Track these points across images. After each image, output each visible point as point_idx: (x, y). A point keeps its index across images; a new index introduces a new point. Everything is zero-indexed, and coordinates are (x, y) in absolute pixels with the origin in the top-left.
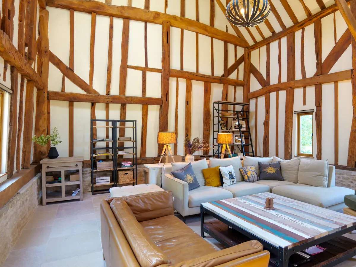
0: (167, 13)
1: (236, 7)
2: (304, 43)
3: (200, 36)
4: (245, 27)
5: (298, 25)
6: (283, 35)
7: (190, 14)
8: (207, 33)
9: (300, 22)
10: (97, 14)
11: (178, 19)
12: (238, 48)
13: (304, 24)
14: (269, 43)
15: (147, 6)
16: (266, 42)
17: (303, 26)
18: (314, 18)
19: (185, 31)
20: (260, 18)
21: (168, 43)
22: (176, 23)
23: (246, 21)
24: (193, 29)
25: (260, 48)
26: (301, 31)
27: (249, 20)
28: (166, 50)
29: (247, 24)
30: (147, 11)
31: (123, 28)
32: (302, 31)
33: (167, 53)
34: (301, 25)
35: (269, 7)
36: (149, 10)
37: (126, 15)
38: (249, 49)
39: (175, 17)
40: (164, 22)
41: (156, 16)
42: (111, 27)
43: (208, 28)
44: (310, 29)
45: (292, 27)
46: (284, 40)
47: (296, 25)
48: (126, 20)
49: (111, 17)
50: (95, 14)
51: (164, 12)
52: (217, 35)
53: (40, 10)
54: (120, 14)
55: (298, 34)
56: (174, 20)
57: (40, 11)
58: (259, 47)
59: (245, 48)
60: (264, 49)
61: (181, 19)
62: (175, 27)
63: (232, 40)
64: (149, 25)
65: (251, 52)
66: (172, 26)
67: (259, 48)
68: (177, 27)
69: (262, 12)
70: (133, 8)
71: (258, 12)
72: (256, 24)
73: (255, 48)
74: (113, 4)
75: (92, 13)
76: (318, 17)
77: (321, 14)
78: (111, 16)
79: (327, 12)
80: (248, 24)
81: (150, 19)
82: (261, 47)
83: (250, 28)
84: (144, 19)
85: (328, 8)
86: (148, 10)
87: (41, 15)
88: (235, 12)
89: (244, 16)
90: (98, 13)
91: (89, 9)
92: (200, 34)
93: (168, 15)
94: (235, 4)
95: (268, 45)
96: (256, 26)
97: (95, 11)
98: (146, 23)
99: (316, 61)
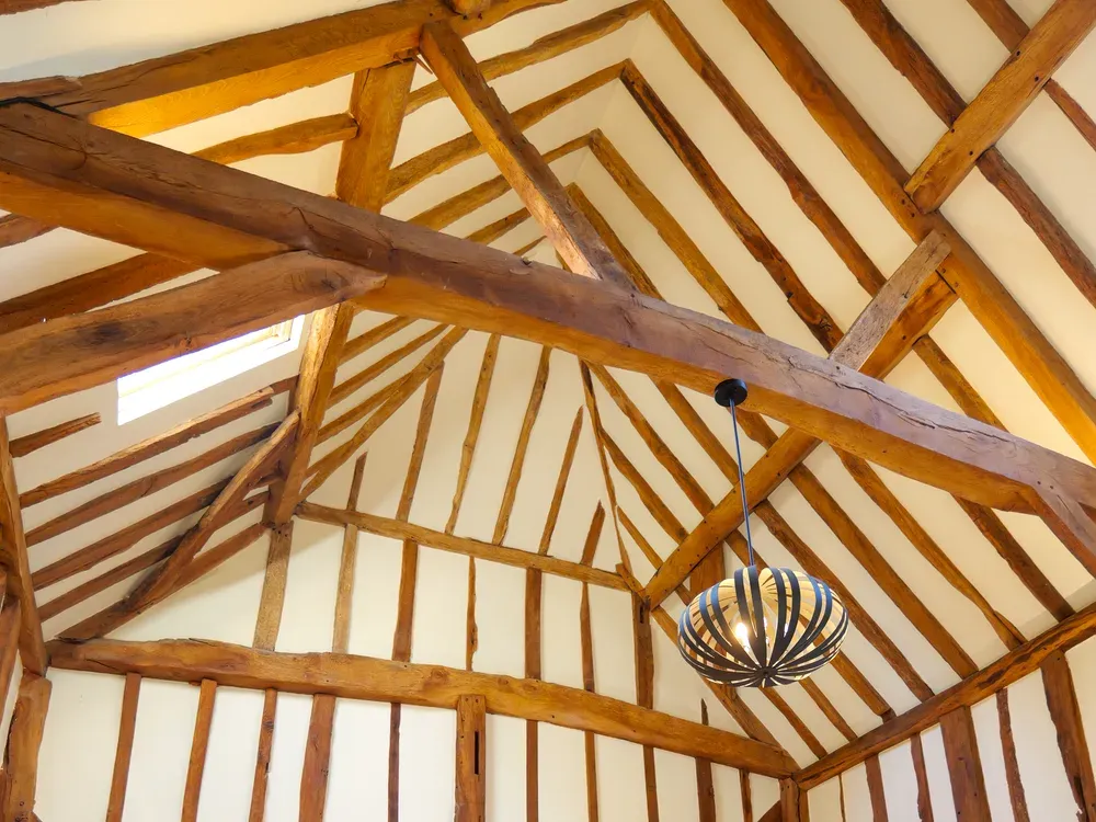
0: (476, 668)
1: (716, 623)
2: (1013, 744)
3: (602, 742)
4: (757, 685)
5: (976, 682)
6: (926, 721)
7: (562, 667)
8: (629, 732)
9: (985, 670)
10: (219, 684)
11: (515, 686)
12: (754, 778)
13: (999, 675)
14: (875, 755)
15: (402, 650)
16: (864, 750)
17: (999, 682)
18: (1034, 651)
19: (542, 728)
20: (811, 647)
21: (477, 772)
22: (506, 700)
23: (757, 663)
24: (573, 717)
25: (843, 775)
26: (992, 700)
27: (768, 659)
28: (472, 797)
29: (763, 675)
30: (401, 664)
31: (311, 728)
32: (999, 701)
33: (472, 807)
34: (991, 680)
35: (838, 610)
36: (409, 661)
37: (323, 682)
38: (798, 781)
39: (504, 682)
40: (463, 700)
41: (435, 680)
42: (268, 726)
43: (633, 715)
44: (1028, 693)
45: (955, 690)
46: (933, 740)
47: (970, 681)
48: (325, 698)
49: (271, 692)
50: (215, 683)
51: (463, 667)
52: (666, 736)
53: (23, 679)
54: (304, 680)
55: (984, 714)
56: (500, 690)
57: (24, 684)
58: (837, 770)
59: (782, 778)
60: (857, 776)
61: (527, 686)
62: (504, 714)
63: (729, 751)
64: (407, 712)
65: (806, 791)
66: (492, 712)
67: (839, 774)
68: (512, 716)
69: (813, 630)
70: (352, 657)
71: (801, 629)
72: (803, 674)
73: (822, 777)
74: (280, 648)
75: (205, 682)
76: (1052, 647)
77: (1059, 635)
78: (272, 688)
79: (1083, 627)
80: (765, 673)
81: (413, 692)
82: (844, 770)
83: (779, 688)
84: (390, 693)
85: (1081, 612)
86: (406, 663)
87: (23, 695)
88: (713, 639)
89: (748, 649)
90: (222, 681)
91: (193, 669)
92: (601, 733)
93: (479, 675)
94: (711, 612)
95: (871, 759)
96: (800, 681)
97: (212, 673)
98: (396, 705)
99: (1075, 808)
